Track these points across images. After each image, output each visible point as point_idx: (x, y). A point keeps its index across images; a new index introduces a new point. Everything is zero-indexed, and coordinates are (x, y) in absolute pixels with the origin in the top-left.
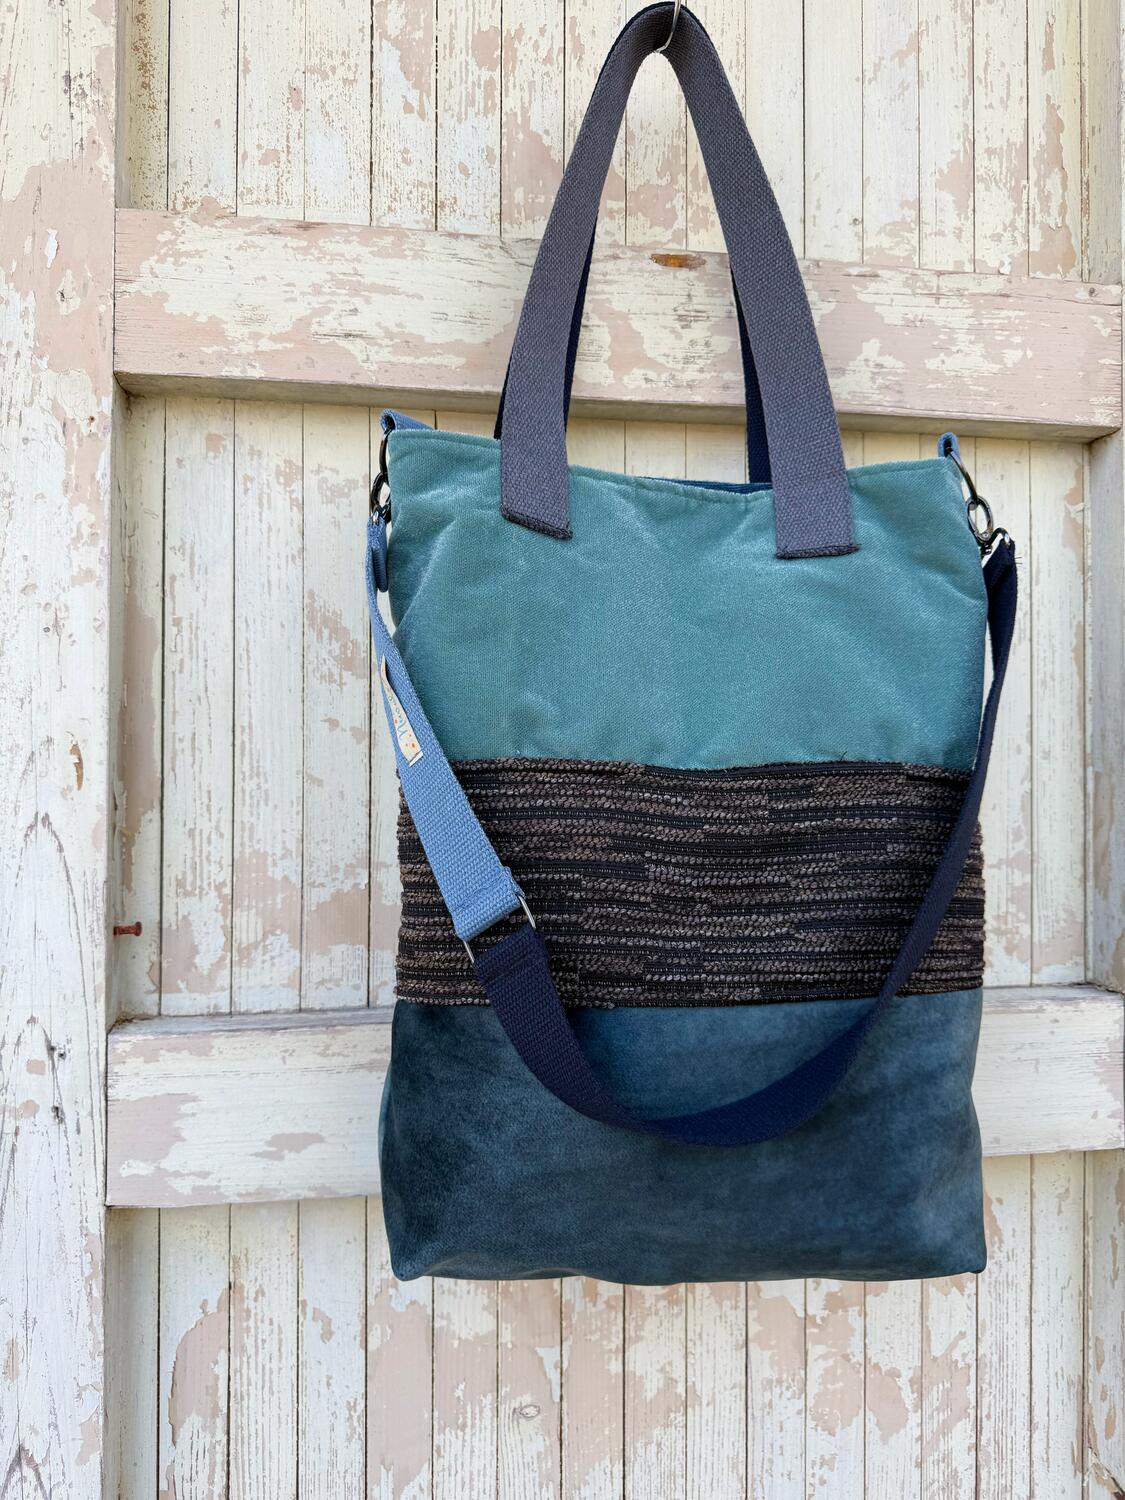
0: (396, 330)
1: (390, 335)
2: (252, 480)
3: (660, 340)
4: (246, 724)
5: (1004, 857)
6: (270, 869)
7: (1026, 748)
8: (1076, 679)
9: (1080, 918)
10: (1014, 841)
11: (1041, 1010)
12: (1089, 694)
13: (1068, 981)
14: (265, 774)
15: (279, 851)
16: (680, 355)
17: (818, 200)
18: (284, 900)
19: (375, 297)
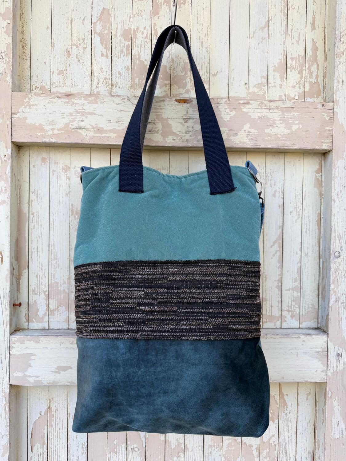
0: (95, 126)
1: (93, 128)
2: (55, 171)
3: (177, 126)
4: (52, 244)
5: (291, 287)
6: (60, 287)
7: (299, 252)
8: (317, 231)
9: (316, 307)
10: (294, 282)
11: (299, 337)
12: (321, 235)
13: (312, 327)
14: (58, 259)
15: (62, 282)
16: (184, 131)
17: (234, 77)
18: (63, 296)
19: (89, 116)
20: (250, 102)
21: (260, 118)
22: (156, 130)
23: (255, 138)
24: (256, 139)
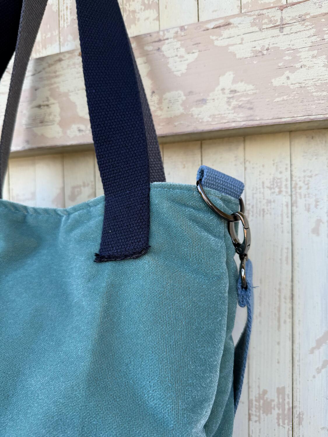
20: (231, 21)
21: (258, 54)
22: (51, 117)
23: (249, 102)
24: (251, 106)
